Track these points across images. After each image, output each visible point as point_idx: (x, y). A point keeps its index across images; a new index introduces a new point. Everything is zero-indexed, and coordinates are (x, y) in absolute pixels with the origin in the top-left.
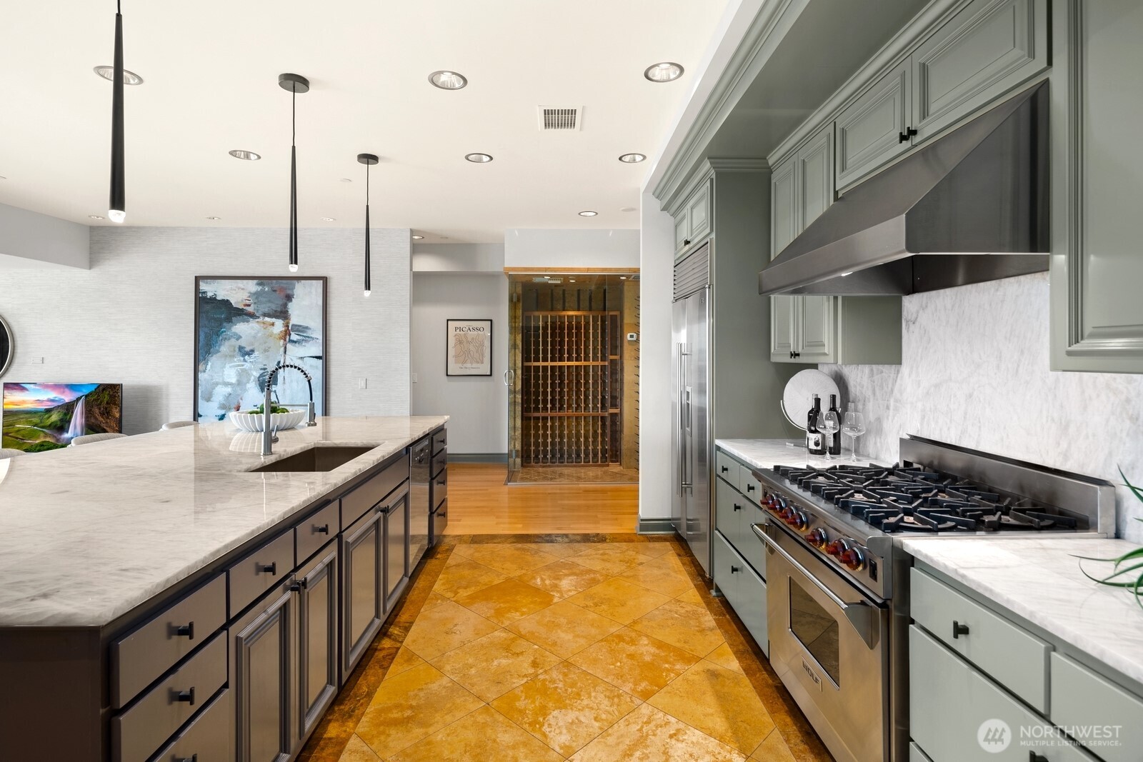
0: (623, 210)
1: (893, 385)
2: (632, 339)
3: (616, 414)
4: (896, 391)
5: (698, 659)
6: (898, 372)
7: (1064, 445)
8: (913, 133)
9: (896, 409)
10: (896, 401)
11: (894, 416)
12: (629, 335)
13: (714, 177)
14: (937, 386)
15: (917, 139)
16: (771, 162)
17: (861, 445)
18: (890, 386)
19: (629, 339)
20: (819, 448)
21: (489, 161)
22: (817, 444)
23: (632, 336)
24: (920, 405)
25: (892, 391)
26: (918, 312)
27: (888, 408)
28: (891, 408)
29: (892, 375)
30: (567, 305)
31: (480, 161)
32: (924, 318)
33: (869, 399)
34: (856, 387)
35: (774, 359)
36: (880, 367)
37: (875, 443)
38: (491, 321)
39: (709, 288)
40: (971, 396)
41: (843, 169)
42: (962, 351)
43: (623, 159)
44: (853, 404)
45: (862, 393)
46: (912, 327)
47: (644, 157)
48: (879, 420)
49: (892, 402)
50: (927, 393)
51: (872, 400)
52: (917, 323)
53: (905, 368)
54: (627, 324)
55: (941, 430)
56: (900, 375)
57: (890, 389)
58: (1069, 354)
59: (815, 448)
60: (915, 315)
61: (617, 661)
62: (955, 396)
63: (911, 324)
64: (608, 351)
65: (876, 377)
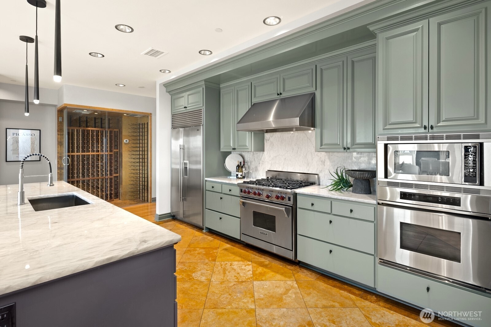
0: (139, 87)
1: (261, 157)
2: (126, 142)
3: (117, 176)
4: (262, 159)
5: (218, 248)
6: (263, 153)
7: (308, 168)
8: (281, 94)
9: (262, 164)
10: (262, 161)
11: (262, 166)
12: (125, 140)
13: (204, 87)
14: (275, 157)
15: (281, 96)
16: (221, 86)
17: (250, 175)
18: (260, 157)
19: (125, 142)
20: (242, 177)
21: (102, 57)
22: (241, 176)
23: (126, 141)
24: (270, 162)
25: (261, 159)
26: (270, 138)
27: (259, 163)
28: (261, 164)
29: (261, 154)
30: (88, 124)
31: (97, 56)
32: (271, 139)
33: (253, 162)
34: (247, 158)
35: (222, 150)
36: (257, 152)
37: (255, 174)
38: (40, 130)
39: (202, 126)
40: (285, 159)
41: (255, 97)
42: (283, 148)
43: (161, 71)
44: (247, 164)
45: (250, 160)
46: (268, 141)
47: (170, 72)
48: (256, 167)
49: (261, 162)
50: (273, 159)
51: (254, 161)
52: (269, 141)
53: (265, 152)
54: (124, 135)
55: (277, 168)
56: (264, 154)
57: (260, 158)
58: (320, 148)
59: (240, 177)
60: (269, 138)
61: (196, 256)
62: (281, 159)
63: (267, 141)
64: (113, 148)
65: (255, 155)
